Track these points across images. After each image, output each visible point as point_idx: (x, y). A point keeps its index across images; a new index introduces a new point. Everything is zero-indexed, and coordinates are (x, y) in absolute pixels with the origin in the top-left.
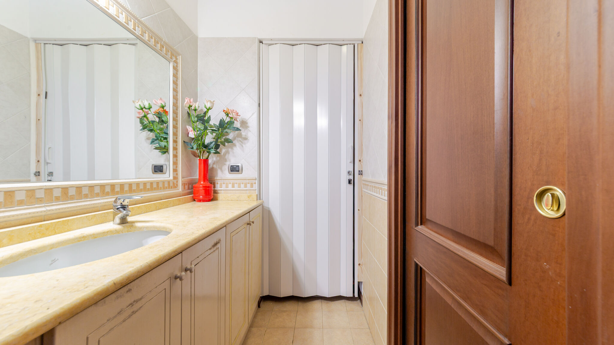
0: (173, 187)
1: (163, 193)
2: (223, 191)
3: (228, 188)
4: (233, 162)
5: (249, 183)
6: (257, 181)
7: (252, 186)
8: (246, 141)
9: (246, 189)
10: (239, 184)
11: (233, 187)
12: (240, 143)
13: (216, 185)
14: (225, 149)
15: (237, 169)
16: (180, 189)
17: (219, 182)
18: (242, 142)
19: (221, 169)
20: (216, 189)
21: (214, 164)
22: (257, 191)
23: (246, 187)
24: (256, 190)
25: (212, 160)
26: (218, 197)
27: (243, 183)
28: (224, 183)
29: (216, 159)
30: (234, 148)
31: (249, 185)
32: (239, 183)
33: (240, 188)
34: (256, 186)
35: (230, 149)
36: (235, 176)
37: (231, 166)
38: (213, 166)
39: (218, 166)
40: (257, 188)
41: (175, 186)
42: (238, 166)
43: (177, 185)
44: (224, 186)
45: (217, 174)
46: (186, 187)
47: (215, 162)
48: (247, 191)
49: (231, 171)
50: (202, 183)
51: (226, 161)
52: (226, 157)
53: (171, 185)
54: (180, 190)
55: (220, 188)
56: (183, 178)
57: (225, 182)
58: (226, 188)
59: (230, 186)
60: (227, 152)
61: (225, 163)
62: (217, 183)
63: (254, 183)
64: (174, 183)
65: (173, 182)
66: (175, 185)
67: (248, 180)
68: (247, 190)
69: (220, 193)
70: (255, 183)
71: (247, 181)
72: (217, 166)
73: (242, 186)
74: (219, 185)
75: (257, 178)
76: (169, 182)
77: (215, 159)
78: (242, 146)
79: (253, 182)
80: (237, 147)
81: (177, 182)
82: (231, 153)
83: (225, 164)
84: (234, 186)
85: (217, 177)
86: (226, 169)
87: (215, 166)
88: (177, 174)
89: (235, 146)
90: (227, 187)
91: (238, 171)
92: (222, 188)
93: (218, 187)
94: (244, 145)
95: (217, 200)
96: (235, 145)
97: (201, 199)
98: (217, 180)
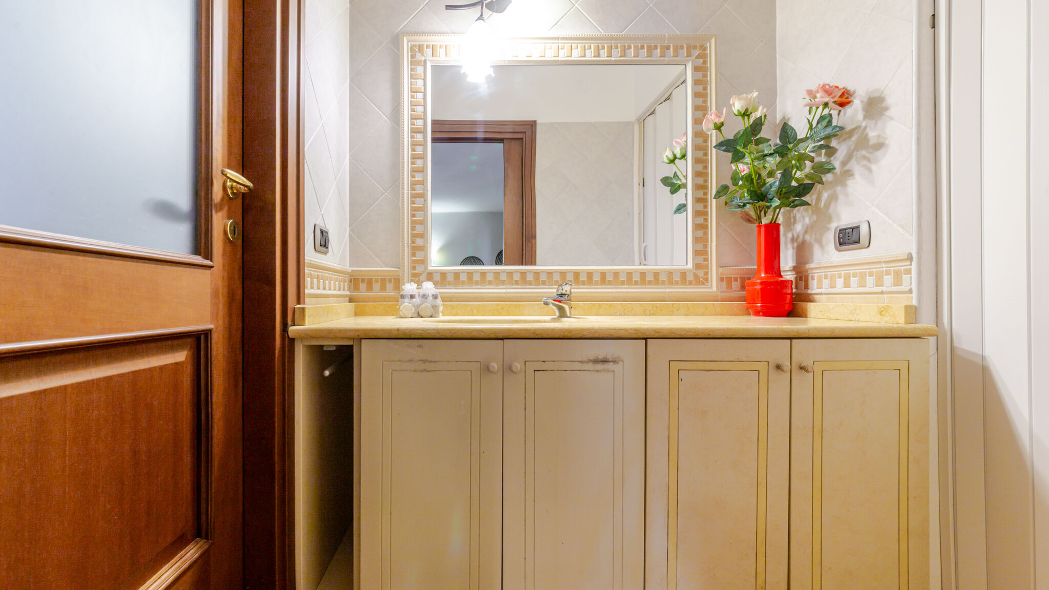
0: (693, 283)
1: (668, 290)
2: (824, 296)
3: (835, 287)
4: (845, 218)
5: (888, 273)
6: (914, 263)
7: (898, 281)
8: (879, 153)
9: (880, 291)
10: (863, 277)
11: (847, 285)
12: (865, 162)
13: (810, 281)
14: (829, 192)
15: (854, 238)
16: (714, 286)
17: (816, 275)
18: (869, 160)
19: (819, 241)
20: (809, 292)
21: (806, 232)
22: (914, 295)
23: (879, 283)
24: (910, 291)
25: (803, 225)
26: (808, 310)
27: (871, 274)
28: (826, 277)
29: (810, 219)
30: (850, 183)
31: (888, 279)
32: (861, 273)
33: (865, 287)
34: (910, 281)
35: (839, 189)
36: (851, 255)
37: (840, 230)
38: (804, 237)
39: (814, 236)
40: (914, 287)
41: (702, 281)
42: (858, 227)
43: (707, 280)
44: (826, 282)
45: (812, 255)
46: (736, 285)
47: (807, 228)
48: (885, 296)
49: (840, 244)
50: (763, 275)
51: (829, 219)
52: (831, 210)
53: (690, 277)
54: (714, 289)
55: (817, 288)
56: (720, 266)
57: (829, 273)
58: (831, 288)
59: (840, 282)
60: (834, 198)
61: (828, 226)
62: (813, 279)
63: (905, 270)
64: (696, 276)
65: (694, 273)
66: (701, 279)
67: (885, 262)
68: (882, 293)
69: (819, 302)
70: (908, 272)
71: (884, 265)
72: (811, 236)
73: (870, 280)
74: (815, 282)
75: (914, 255)
76: (686, 273)
77: (807, 220)
78: (870, 170)
79: (902, 268)
80: (857, 176)
81: (706, 273)
82: (841, 197)
83: (828, 229)
84: (850, 282)
85: (812, 262)
86: (830, 238)
87: (807, 237)
88: (706, 260)
89: (852, 175)
90: (833, 286)
91: (858, 242)
92: (822, 288)
93: (814, 288)
94: (874, 167)
95: (806, 317)
96: (848, 174)
97: (759, 309)
98: (810, 269)
